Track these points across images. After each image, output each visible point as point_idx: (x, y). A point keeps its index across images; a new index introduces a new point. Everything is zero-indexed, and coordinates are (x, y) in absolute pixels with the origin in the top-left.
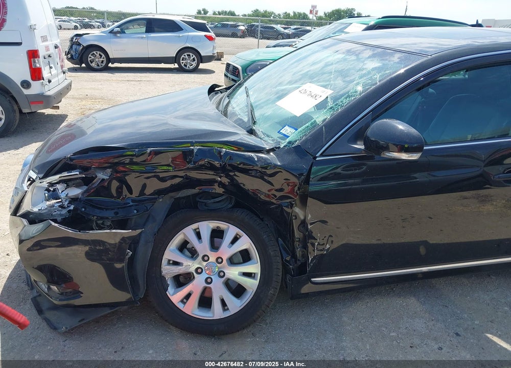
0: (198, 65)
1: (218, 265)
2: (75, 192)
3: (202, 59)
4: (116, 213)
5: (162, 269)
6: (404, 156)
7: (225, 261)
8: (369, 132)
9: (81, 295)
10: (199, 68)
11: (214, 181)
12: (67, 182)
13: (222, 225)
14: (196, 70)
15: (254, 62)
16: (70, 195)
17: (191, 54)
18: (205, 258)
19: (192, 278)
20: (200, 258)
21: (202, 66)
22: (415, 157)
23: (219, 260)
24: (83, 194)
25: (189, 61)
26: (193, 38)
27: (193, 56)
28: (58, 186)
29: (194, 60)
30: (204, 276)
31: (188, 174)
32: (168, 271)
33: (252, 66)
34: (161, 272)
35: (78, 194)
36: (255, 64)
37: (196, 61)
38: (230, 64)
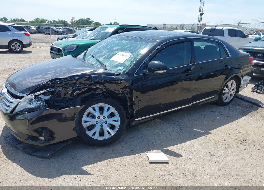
0: (22, 49)
1: (104, 119)
2: (47, 97)
3: (24, 46)
4: (65, 104)
5: (83, 125)
6: (161, 72)
7: (106, 118)
8: (149, 65)
9: (55, 138)
10: (23, 50)
11: (98, 88)
12: (44, 94)
13: (103, 105)
14: (21, 52)
15: (68, 46)
16: (45, 99)
17: (17, 43)
18: (99, 118)
19: (94, 126)
20: (97, 118)
21: (24, 49)
22: (165, 71)
23: (104, 118)
24: (51, 97)
25: (17, 47)
26: (18, 35)
27: (18, 44)
28: (40, 96)
29: (19, 46)
30: (99, 124)
31: (90, 86)
32: (85, 125)
33: (68, 47)
34: (82, 126)
35: (49, 98)
36: (69, 46)
37: (21, 47)
38: (54, 47)
